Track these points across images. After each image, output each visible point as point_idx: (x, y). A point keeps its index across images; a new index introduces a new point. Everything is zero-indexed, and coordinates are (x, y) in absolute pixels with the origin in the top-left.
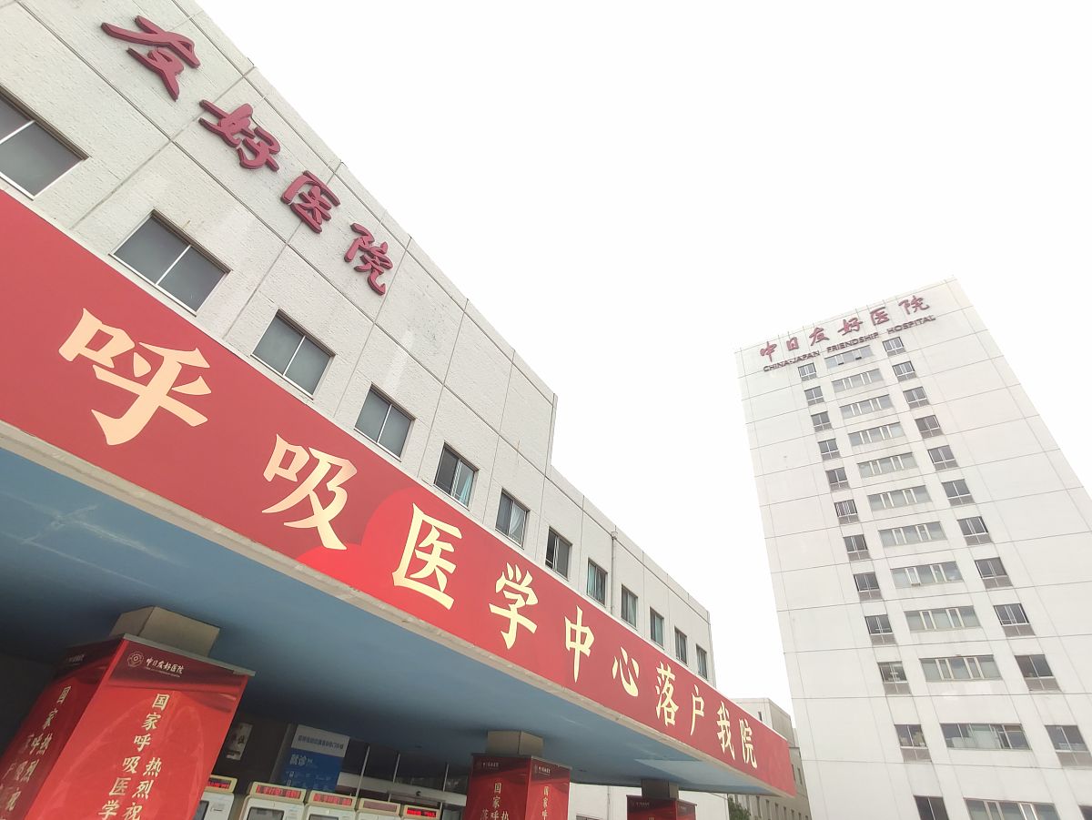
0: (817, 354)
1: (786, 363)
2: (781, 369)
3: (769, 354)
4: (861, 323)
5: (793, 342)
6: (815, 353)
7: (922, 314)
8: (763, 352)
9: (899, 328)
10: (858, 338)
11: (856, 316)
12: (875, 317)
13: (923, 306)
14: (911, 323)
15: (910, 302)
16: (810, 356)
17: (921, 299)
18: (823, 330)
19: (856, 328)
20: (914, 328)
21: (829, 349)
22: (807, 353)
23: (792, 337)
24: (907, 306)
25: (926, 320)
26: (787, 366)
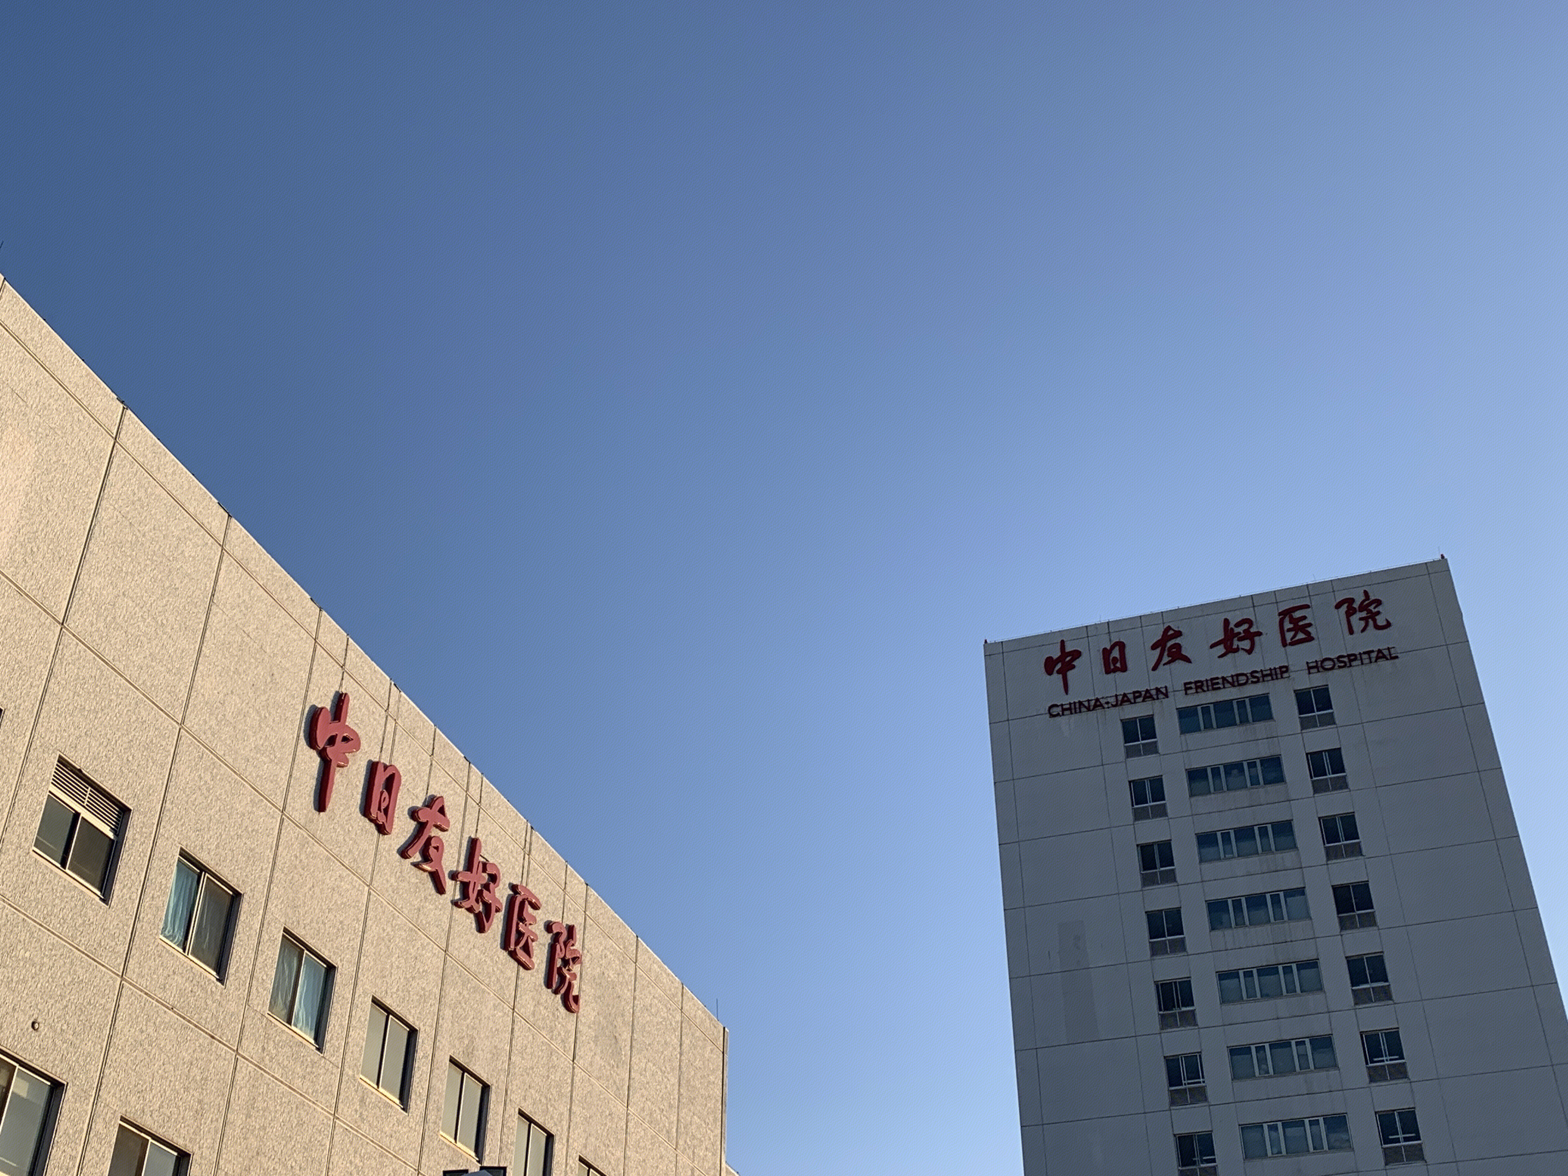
0: (1162, 693)
1: (1098, 704)
2: (1085, 716)
3: (1063, 672)
4: (1259, 634)
5: (1116, 653)
6: (1158, 690)
7: (1372, 640)
8: (1050, 665)
9: (1328, 664)
10: (1248, 671)
11: (1249, 614)
12: (1288, 625)
13: (1381, 621)
14: (1352, 658)
15: (1356, 605)
16: (1147, 696)
17: (1378, 602)
18: (1178, 634)
19: (1246, 644)
20: (1356, 670)
21: (1187, 687)
22: (1142, 688)
23: (1115, 640)
24: (1350, 612)
25: (1381, 655)
26: (1099, 711)
